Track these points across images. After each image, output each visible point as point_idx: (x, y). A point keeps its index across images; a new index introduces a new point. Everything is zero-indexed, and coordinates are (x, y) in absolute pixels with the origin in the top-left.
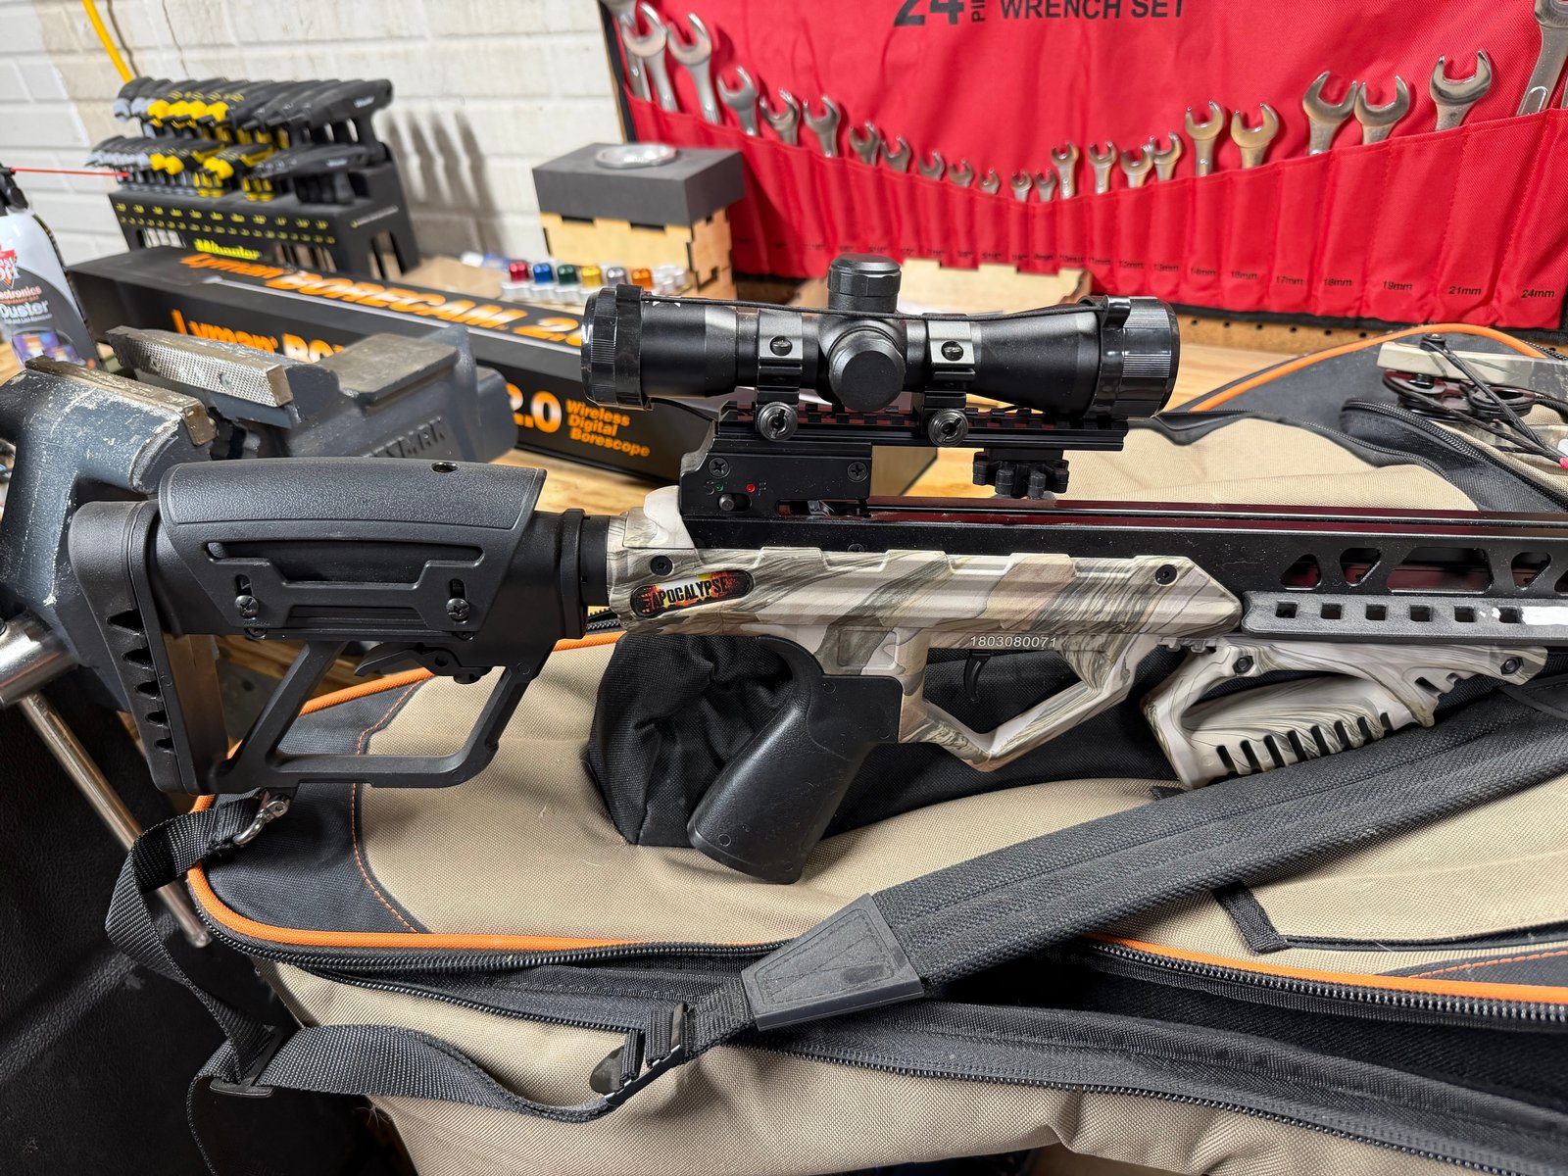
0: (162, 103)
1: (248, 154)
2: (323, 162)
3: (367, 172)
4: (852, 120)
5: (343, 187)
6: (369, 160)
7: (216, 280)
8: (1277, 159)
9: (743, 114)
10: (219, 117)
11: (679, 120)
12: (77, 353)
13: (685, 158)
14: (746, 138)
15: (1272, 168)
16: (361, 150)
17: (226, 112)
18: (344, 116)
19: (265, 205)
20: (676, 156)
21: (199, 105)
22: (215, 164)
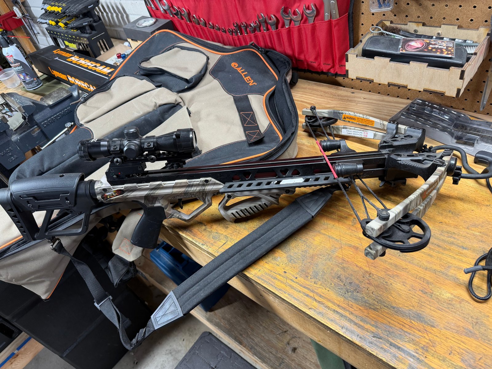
0: (50, 6)
1: (69, 21)
2: (82, 24)
3: (94, 24)
4: (191, 13)
5: (88, 30)
6: (95, 22)
7: (57, 58)
8: (279, 28)
9: (168, 11)
10: (60, 12)
11: (157, 12)
12: (31, 77)
13: (157, 23)
14: (171, 17)
15: (278, 30)
16: (91, 19)
17: (61, 10)
18: (85, 11)
19: (74, 33)
20: (155, 23)
21: (56, 7)
22: (61, 24)
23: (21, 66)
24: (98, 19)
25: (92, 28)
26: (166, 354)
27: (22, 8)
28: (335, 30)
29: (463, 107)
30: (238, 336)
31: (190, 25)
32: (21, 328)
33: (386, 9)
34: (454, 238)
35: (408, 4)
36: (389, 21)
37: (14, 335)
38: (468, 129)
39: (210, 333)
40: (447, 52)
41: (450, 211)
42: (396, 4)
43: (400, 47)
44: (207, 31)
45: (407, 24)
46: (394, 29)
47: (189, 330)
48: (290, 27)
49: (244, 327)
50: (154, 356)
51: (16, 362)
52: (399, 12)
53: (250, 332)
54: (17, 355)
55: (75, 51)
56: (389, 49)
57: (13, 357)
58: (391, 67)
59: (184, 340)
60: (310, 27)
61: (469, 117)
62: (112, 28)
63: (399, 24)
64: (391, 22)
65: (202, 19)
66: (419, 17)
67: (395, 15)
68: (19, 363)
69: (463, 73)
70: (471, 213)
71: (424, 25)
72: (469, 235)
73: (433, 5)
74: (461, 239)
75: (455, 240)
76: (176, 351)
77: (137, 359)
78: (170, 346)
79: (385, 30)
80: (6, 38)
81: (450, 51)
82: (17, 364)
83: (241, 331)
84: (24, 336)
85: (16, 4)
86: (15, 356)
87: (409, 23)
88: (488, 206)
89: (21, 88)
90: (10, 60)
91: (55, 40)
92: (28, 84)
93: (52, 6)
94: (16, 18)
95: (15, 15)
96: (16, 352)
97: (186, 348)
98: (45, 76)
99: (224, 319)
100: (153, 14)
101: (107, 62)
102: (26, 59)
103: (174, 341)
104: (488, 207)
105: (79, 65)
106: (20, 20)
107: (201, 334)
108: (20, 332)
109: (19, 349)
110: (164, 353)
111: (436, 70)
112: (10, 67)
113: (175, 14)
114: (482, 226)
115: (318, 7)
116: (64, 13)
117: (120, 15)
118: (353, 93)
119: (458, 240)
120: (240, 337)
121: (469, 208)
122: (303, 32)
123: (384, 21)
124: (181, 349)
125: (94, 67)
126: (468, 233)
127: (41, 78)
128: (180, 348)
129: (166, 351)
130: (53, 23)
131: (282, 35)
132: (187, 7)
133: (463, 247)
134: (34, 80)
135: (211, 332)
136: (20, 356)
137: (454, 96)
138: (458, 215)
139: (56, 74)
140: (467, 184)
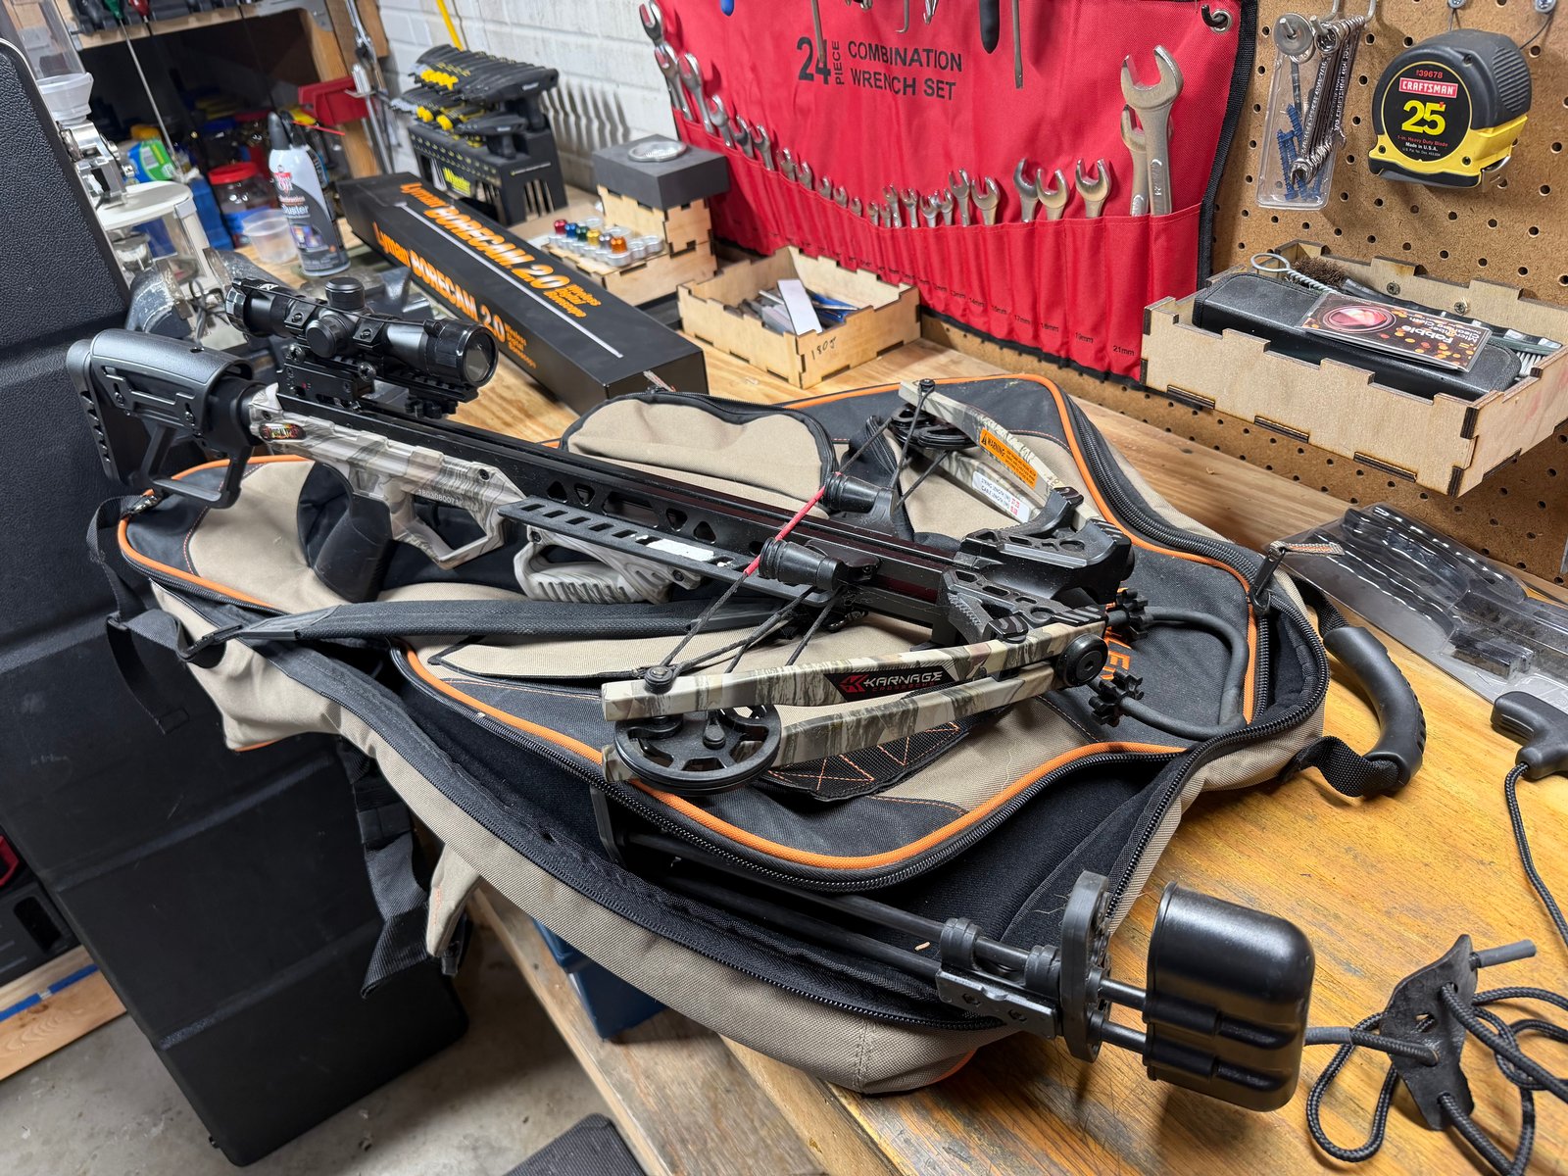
0: (430, 71)
1: (465, 115)
2: (495, 128)
3: (529, 136)
4: (781, 144)
5: (508, 146)
6: (531, 128)
7: (403, 205)
8: (1006, 222)
9: (722, 130)
10: (450, 87)
11: (694, 127)
12: (325, 241)
13: (686, 157)
14: (727, 148)
15: (1002, 227)
16: (523, 120)
17: (454, 84)
18: (513, 96)
19: (473, 150)
20: (679, 155)
21: (445, 75)
22: (443, 121)
23: (306, 208)
24: (543, 124)
25: (519, 143)
26: (459, 1148)
27: (377, 71)
28: (1157, 248)
29: (1520, 557)
30: (674, 1141)
31: (771, 176)
32: (80, 931)
33: (1307, 205)
34: (1331, 931)
35: (1379, 202)
36: (1318, 245)
37: (56, 945)
38: (1504, 619)
39: (611, 1125)
40: (1449, 353)
41: (1348, 850)
42: (1345, 196)
43: (1310, 314)
44: (813, 203)
45: (1369, 264)
46: (1325, 271)
47: (551, 1095)
48: (1033, 224)
49: (701, 1121)
50: (424, 1143)
51: (35, 1028)
52: (1351, 224)
53: (712, 1139)
54: (46, 1007)
55: (464, 200)
56: (1273, 313)
57: (32, 1008)
58: (1268, 369)
59: (526, 1121)
60: (1089, 230)
61: (1525, 587)
62: (583, 161)
63: (1345, 260)
64: (1325, 251)
65: (805, 165)
66: (1407, 246)
67: (1338, 232)
68: (44, 1031)
69: (1471, 417)
70: (1417, 873)
71: (1420, 271)
72: (1383, 936)
73: (1453, 216)
74: (1352, 940)
75: (1332, 939)
76: (492, 1148)
77: (372, 1136)
78: (481, 1127)
79: (1299, 270)
80: (288, 127)
81: (1462, 352)
82: (36, 1035)
83: (688, 1129)
84: (79, 957)
85: (364, 60)
86: (38, 1006)
87: (1375, 261)
88: (1483, 864)
89: (292, 268)
90: (284, 185)
91: (424, 163)
92: (311, 257)
93: (436, 69)
94: (354, 94)
95: (353, 88)
96: (45, 995)
97: (526, 1148)
98: (366, 249)
99: (648, 1077)
100: (684, 132)
101: (531, 242)
102: (323, 190)
103: (499, 1115)
104: (1482, 867)
105: (448, 231)
106: (361, 101)
107: (582, 1117)
108: (75, 943)
109: (56, 988)
110: (455, 1142)
111: (1395, 398)
112: (278, 205)
113: (740, 142)
114: (1438, 920)
115: (1117, 173)
116: (459, 92)
117: (608, 127)
118: (1187, 451)
119: (1341, 940)
120: (678, 1147)
121: (1419, 855)
122: (1069, 241)
123: (1302, 245)
124: (509, 1146)
125: (486, 244)
126: (1381, 929)
127: (351, 254)
128: (506, 1143)
129: (465, 1137)
130: (426, 115)
131: (1009, 243)
132: (772, 126)
133: (1348, 964)
134: (328, 251)
135: (614, 1121)
136: (51, 1011)
137: (1444, 488)
138: (1373, 866)
139: (389, 244)
140: (1439, 785)
